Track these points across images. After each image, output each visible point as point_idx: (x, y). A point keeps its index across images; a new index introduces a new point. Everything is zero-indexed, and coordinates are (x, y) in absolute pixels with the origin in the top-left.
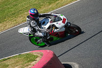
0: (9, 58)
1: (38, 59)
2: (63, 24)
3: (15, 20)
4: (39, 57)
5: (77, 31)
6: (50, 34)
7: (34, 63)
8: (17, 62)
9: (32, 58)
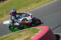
0: (22, 31)
1: (40, 31)
2: (31, 18)
3: (26, 9)
4: (40, 30)
5: (39, 22)
6: (23, 24)
7: (37, 34)
8: (27, 33)
9: (36, 31)
